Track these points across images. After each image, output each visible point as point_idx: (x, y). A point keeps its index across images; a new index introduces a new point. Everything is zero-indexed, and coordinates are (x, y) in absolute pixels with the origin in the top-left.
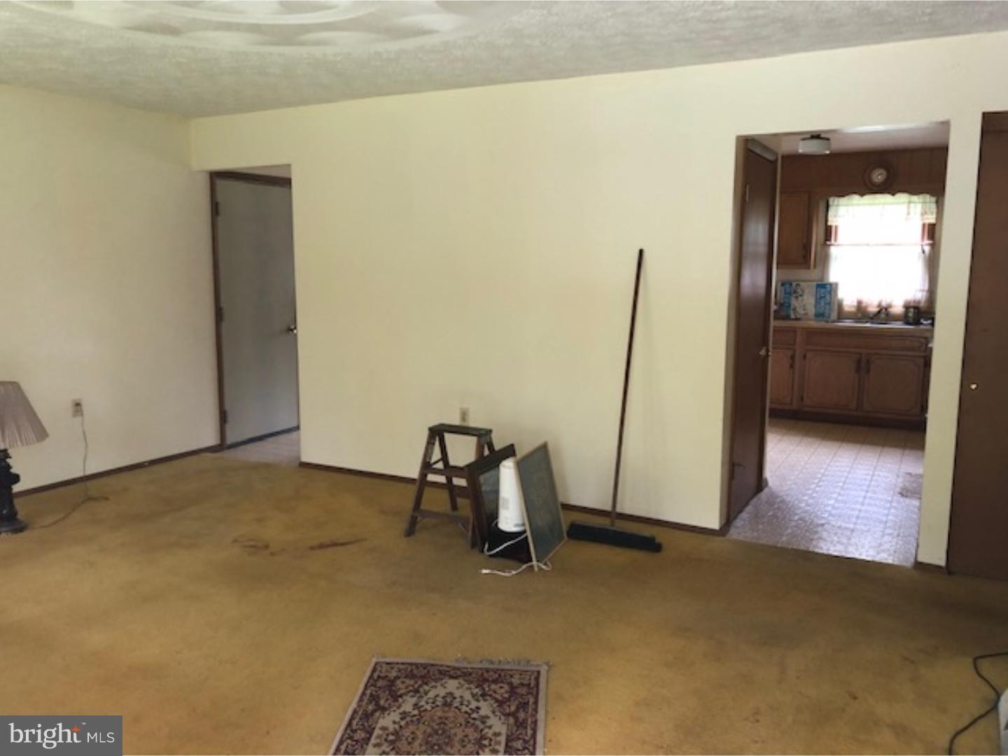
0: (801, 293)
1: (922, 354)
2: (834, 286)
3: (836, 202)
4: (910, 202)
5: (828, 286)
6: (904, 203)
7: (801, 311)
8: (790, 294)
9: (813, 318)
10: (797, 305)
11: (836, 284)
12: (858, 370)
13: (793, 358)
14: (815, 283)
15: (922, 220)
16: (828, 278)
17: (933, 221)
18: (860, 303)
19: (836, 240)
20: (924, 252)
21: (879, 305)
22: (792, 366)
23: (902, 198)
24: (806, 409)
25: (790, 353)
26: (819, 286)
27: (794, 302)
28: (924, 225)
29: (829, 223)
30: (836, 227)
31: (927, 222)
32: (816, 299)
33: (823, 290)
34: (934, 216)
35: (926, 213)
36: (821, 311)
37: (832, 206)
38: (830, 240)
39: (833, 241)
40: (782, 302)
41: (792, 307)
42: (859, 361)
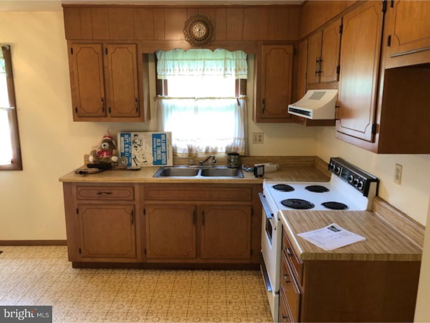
0: (139, 143)
1: (249, 203)
2: (168, 137)
3: (163, 57)
4: (226, 59)
5: (163, 136)
6: (221, 59)
7: (140, 160)
8: (130, 144)
9: (152, 165)
10: (137, 154)
11: (170, 134)
12: (195, 221)
13: (133, 213)
14: (151, 134)
15: (236, 75)
16: (162, 129)
17: (245, 77)
18: (190, 150)
19: (166, 93)
20: (239, 104)
21: (207, 152)
22: (133, 222)
23: (220, 53)
24: (149, 261)
25: (129, 209)
26: (154, 136)
27: (134, 152)
28: (237, 81)
29: (159, 78)
30: (166, 81)
31: (241, 77)
32: (153, 148)
33: (159, 140)
34: (246, 73)
35: (239, 69)
36: (159, 158)
37: (160, 60)
38: (161, 94)
39: (163, 95)
40: (123, 151)
41: (133, 156)
42: (195, 214)
